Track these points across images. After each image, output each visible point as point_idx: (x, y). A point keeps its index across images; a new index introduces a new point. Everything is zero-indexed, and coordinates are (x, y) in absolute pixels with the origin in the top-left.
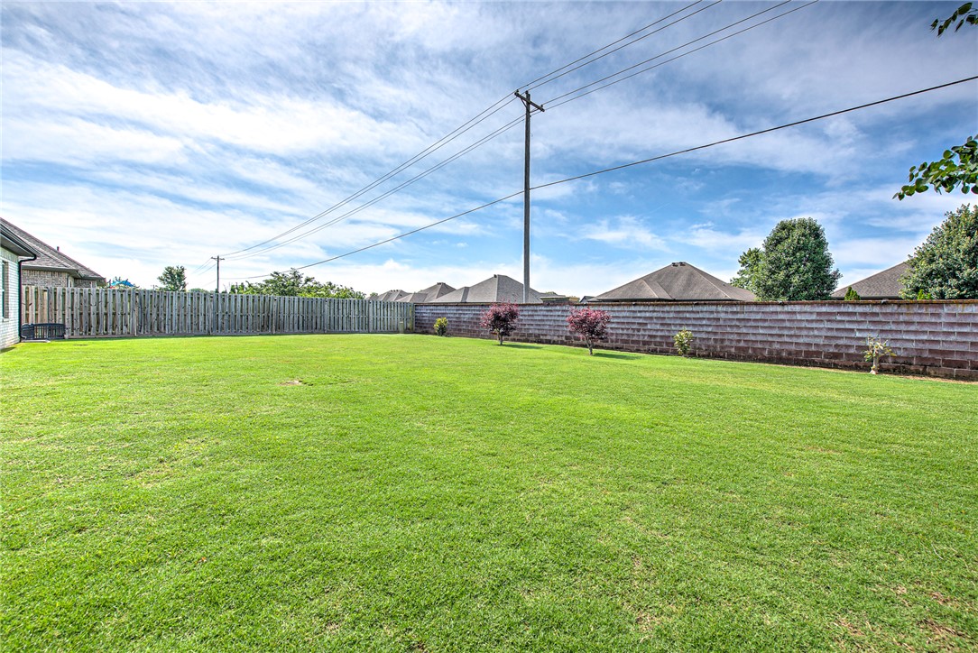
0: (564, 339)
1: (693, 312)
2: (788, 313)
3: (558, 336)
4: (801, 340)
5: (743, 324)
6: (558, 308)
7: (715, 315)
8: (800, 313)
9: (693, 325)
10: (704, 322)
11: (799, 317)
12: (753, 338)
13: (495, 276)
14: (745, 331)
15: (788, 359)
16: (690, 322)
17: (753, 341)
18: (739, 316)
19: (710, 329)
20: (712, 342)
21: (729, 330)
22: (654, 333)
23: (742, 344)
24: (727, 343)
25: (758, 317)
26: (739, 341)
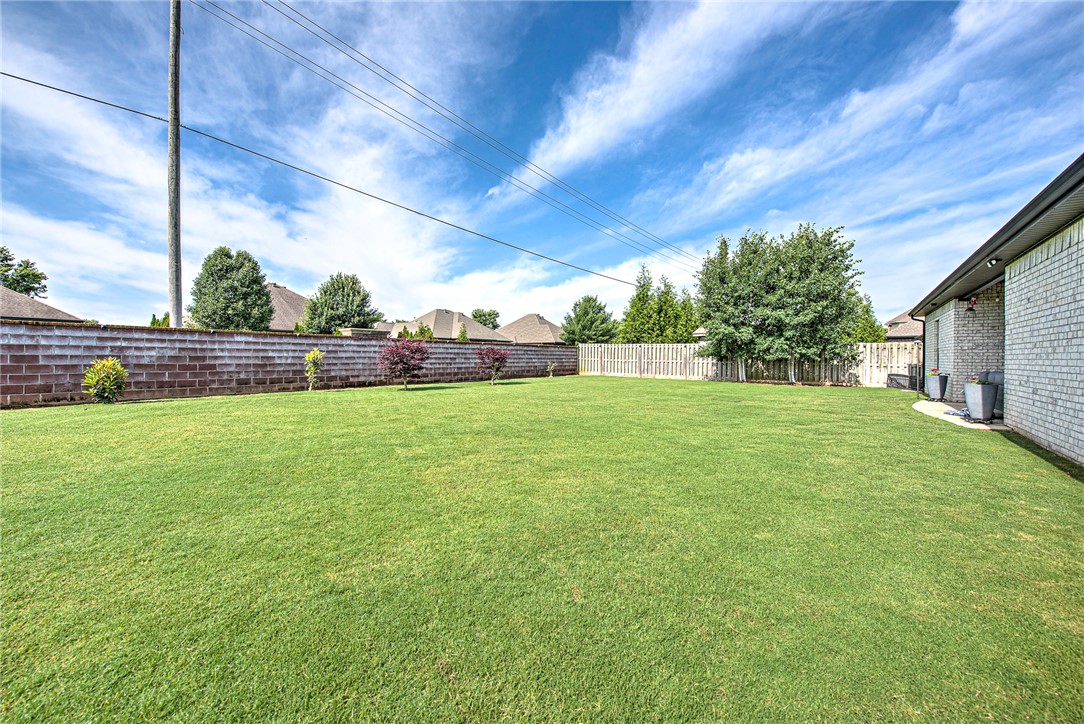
3: (376, 376)
22: (460, 366)
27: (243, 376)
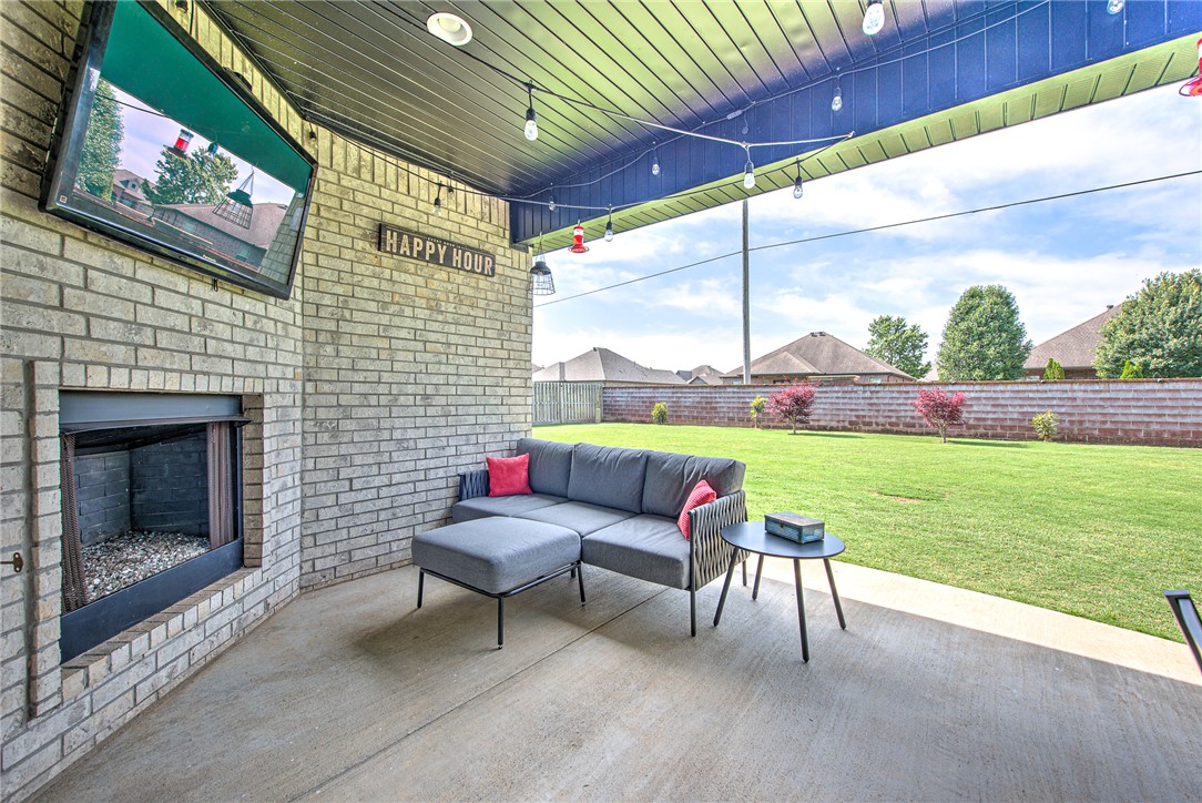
0: (847, 424)
1: (1038, 391)
2: (1170, 391)
3: (838, 422)
4: (1188, 420)
5: (1108, 403)
6: (836, 388)
7: (1070, 395)
8: (1185, 391)
9: (1039, 406)
10: (1055, 402)
11: (1183, 395)
12: (1124, 419)
13: (595, 349)
14: (1112, 411)
15: (1172, 441)
16: (1034, 403)
17: (1123, 422)
18: (1102, 395)
19: (1063, 410)
20: (1066, 425)
21: (1089, 410)
22: (984, 416)
23: (1108, 426)
24: (1087, 425)
25: (1130, 395)
26: (1104, 422)
27: (731, 415)
